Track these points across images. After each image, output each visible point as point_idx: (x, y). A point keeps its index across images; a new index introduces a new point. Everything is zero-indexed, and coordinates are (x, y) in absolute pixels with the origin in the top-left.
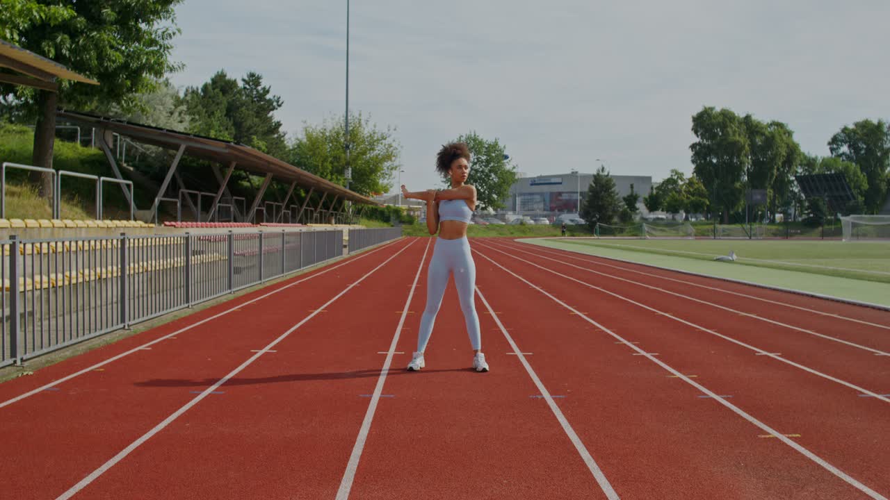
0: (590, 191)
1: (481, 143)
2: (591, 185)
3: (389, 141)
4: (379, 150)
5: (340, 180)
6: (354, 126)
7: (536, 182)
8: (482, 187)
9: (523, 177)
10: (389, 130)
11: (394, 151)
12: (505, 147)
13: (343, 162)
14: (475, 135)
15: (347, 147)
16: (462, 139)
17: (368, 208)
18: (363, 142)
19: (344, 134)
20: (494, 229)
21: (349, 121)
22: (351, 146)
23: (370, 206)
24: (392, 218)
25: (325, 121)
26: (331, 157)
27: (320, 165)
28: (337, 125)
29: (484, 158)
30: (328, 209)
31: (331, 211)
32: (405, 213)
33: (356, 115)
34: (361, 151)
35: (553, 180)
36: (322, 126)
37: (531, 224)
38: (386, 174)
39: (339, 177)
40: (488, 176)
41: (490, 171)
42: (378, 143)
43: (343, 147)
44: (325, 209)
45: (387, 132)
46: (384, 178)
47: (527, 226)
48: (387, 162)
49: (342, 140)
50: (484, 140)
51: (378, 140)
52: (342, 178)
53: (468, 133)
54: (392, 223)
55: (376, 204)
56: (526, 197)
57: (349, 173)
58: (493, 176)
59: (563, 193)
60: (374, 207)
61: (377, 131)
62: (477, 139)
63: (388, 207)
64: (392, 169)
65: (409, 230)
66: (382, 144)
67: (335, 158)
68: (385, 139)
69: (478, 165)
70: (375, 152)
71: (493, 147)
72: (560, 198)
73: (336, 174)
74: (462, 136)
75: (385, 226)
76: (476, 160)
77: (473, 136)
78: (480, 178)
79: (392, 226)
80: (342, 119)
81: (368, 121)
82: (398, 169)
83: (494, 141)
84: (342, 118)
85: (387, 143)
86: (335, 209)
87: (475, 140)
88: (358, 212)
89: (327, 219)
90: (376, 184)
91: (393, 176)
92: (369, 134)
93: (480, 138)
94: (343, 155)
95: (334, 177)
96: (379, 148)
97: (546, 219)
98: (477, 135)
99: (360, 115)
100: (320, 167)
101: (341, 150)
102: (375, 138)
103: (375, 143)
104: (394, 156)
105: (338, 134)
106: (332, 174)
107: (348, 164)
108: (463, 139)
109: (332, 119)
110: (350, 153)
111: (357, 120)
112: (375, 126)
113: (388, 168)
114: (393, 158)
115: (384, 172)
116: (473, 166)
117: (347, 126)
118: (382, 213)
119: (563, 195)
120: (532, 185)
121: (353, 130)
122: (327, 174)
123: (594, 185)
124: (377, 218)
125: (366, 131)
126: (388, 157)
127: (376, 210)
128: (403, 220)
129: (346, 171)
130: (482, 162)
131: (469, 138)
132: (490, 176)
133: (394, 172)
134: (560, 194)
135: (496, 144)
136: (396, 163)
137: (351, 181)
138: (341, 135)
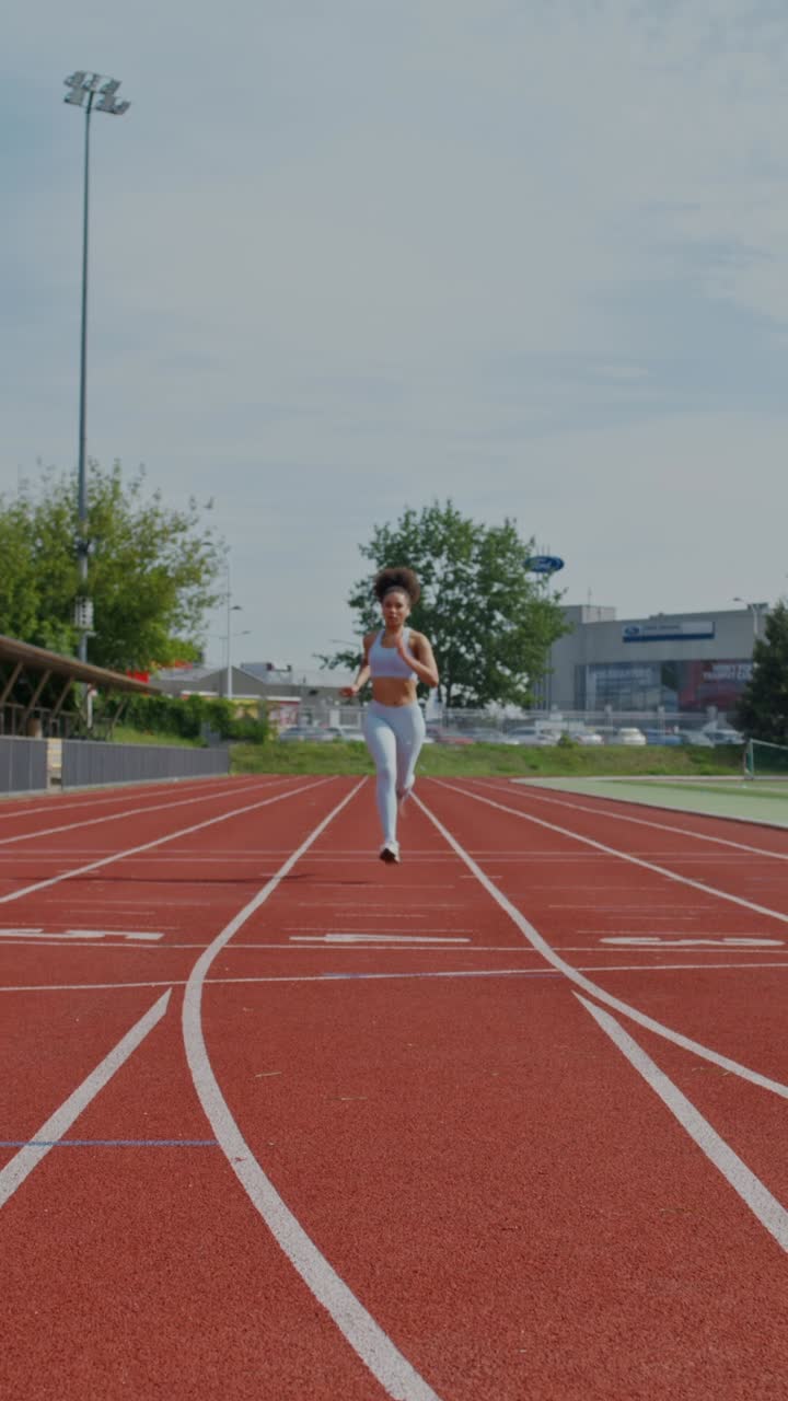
0: (758, 657)
1: (465, 529)
2: (759, 644)
3: (194, 533)
4: (168, 556)
5: (61, 631)
6: (99, 497)
7: (641, 633)
8: (470, 648)
9: (605, 618)
10: (193, 508)
11: (208, 560)
12: (532, 542)
13: (69, 589)
14: (449, 512)
15: (83, 550)
16: (412, 520)
17: (141, 700)
18: (127, 534)
19: (74, 519)
20: (482, 757)
21: (88, 487)
22: (91, 548)
23: (146, 697)
24: (206, 726)
25: (24, 484)
26: (39, 574)
27: (10, 594)
28: (56, 493)
29: (474, 570)
30: (26, 701)
31: (32, 708)
32: (239, 714)
33: (106, 469)
34: (119, 560)
35: (689, 628)
36: (17, 498)
37: (590, 745)
38: (186, 617)
39: (60, 625)
40: (486, 619)
41: (492, 606)
42: (164, 540)
43: (70, 550)
44: (20, 702)
45: (188, 511)
46: (181, 627)
47: (575, 749)
48: (188, 586)
49: (70, 533)
50: (476, 523)
51: (165, 531)
52: (67, 628)
53: (431, 505)
54: (203, 738)
55: (157, 692)
56: (614, 674)
57: (86, 614)
58: (499, 616)
59: (715, 662)
60: (154, 698)
61: (161, 511)
62: (457, 522)
63: (194, 700)
64: (201, 603)
65: (250, 759)
66: (174, 541)
67: (50, 576)
68: (184, 529)
69: (457, 590)
70: (156, 563)
71: (502, 542)
72: (708, 675)
73: (53, 617)
74: (414, 514)
75: (186, 746)
76: (451, 577)
77: (443, 511)
78: (462, 625)
79: (205, 746)
80: (71, 480)
81: (136, 485)
82: (217, 603)
83: (503, 525)
84: (69, 479)
85: (188, 540)
86: (46, 701)
87: (449, 522)
88: (111, 712)
89: (22, 726)
90: (158, 642)
91: (202, 623)
92: (141, 517)
93: (463, 518)
94: (70, 570)
95: (46, 623)
96: (166, 553)
97: (635, 730)
98: (454, 511)
99: (117, 470)
100: (10, 600)
101: (66, 558)
102: (157, 528)
103: (157, 541)
104: (207, 572)
105: (58, 516)
106: (41, 618)
107: (83, 592)
108: (416, 520)
109: (45, 479)
110: (90, 565)
111: (107, 483)
112: (157, 497)
113: (190, 603)
114: (205, 578)
115: (178, 611)
116: (441, 592)
117: (80, 497)
118: (177, 714)
119: (716, 667)
120: (627, 640)
121: (96, 509)
122: (29, 617)
123: (767, 642)
124: (162, 728)
125: (133, 508)
126: (190, 575)
127: (162, 705)
128: (234, 732)
129: (79, 611)
130: (469, 581)
131: (433, 516)
132: (492, 617)
133: (206, 612)
134: (708, 665)
135: (509, 533)
136: (211, 590)
137: (93, 634)
138: (68, 519)
